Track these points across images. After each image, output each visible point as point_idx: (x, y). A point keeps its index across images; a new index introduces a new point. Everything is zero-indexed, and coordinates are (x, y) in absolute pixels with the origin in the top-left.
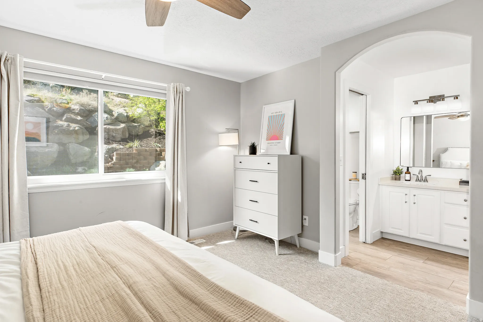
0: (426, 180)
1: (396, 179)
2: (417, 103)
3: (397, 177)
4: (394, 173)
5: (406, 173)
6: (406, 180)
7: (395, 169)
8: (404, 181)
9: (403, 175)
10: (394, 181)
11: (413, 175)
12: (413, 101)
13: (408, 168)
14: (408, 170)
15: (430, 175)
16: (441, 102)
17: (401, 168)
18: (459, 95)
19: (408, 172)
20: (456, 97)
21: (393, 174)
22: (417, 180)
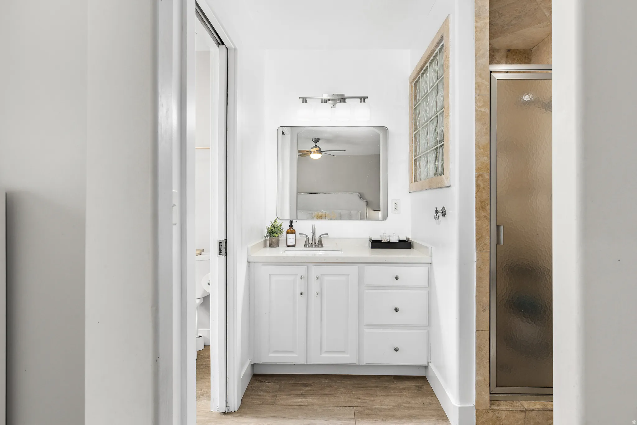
0: (320, 244)
1: (271, 246)
2: (306, 102)
3: (273, 240)
4: (268, 233)
5: (288, 233)
6: (288, 246)
7: (269, 225)
8: (285, 247)
9: (283, 237)
10: (268, 249)
11: (301, 234)
12: (300, 98)
13: (291, 222)
14: (291, 226)
15: (327, 234)
16: (343, 104)
17: (279, 222)
18: (367, 97)
19: (291, 230)
20: (363, 99)
21: (267, 236)
22: (308, 244)
